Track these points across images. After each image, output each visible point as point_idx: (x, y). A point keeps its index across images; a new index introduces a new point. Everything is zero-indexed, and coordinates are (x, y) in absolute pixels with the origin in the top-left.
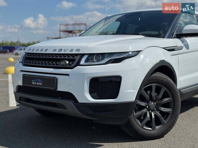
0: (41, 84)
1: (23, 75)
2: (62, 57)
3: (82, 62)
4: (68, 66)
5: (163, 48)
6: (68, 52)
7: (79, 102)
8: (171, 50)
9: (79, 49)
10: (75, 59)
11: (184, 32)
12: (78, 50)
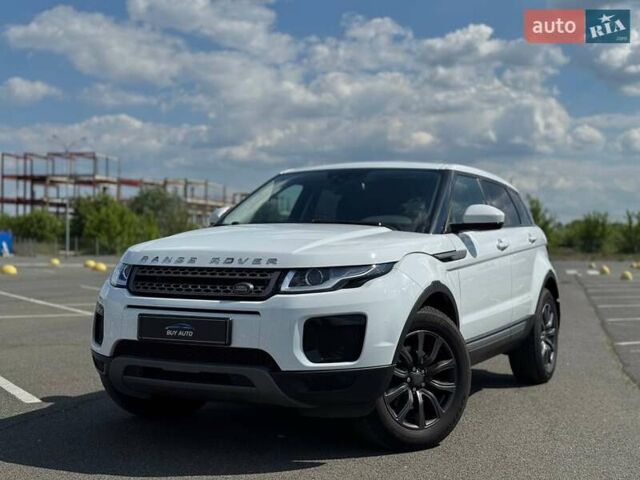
0: (190, 334)
1: (140, 315)
2: (237, 276)
3: (285, 287)
4: (253, 294)
5: (433, 255)
6: (248, 265)
7: (283, 369)
8: (446, 258)
9: (276, 260)
10: (269, 281)
11: (466, 221)
12: (273, 261)
